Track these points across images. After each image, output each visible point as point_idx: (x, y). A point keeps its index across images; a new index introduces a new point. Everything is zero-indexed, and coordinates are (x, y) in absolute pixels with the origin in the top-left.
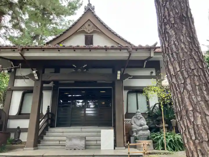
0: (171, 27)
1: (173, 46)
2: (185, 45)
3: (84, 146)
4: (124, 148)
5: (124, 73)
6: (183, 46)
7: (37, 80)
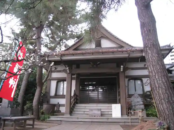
0: (149, 49)
1: (150, 58)
2: (155, 58)
3: (100, 114)
4: (127, 116)
5: (126, 67)
6: (154, 58)
7: (69, 73)
